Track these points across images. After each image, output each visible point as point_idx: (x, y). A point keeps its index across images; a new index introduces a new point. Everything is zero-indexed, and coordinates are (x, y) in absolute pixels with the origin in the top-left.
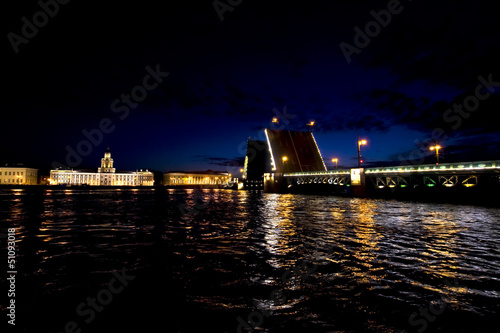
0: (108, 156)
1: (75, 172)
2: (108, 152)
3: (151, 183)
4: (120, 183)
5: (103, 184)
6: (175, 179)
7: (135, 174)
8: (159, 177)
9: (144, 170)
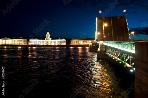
0: (48, 33)
1: (37, 40)
2: (48, 31)
3: (65, 44)
4: (53, 44)
5: (47, 45)
6: (74, 42)
7: (58, 40)
8: (68, 41)
9: (62, 39)
